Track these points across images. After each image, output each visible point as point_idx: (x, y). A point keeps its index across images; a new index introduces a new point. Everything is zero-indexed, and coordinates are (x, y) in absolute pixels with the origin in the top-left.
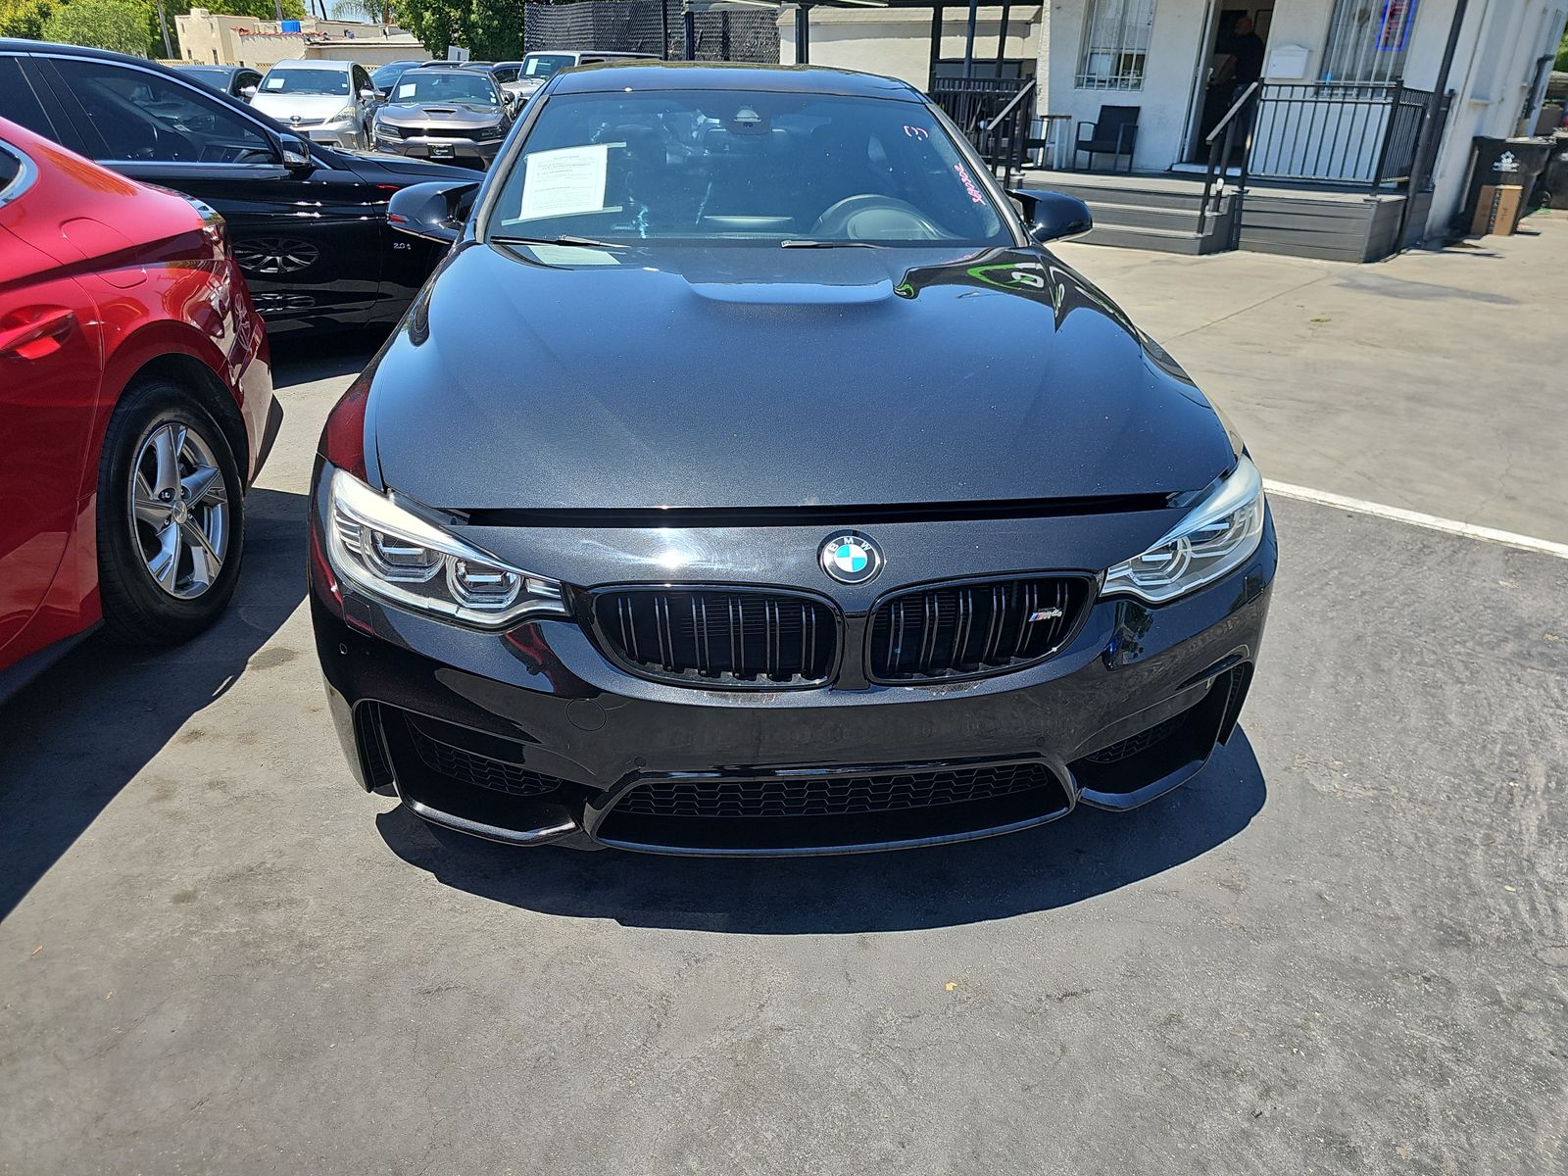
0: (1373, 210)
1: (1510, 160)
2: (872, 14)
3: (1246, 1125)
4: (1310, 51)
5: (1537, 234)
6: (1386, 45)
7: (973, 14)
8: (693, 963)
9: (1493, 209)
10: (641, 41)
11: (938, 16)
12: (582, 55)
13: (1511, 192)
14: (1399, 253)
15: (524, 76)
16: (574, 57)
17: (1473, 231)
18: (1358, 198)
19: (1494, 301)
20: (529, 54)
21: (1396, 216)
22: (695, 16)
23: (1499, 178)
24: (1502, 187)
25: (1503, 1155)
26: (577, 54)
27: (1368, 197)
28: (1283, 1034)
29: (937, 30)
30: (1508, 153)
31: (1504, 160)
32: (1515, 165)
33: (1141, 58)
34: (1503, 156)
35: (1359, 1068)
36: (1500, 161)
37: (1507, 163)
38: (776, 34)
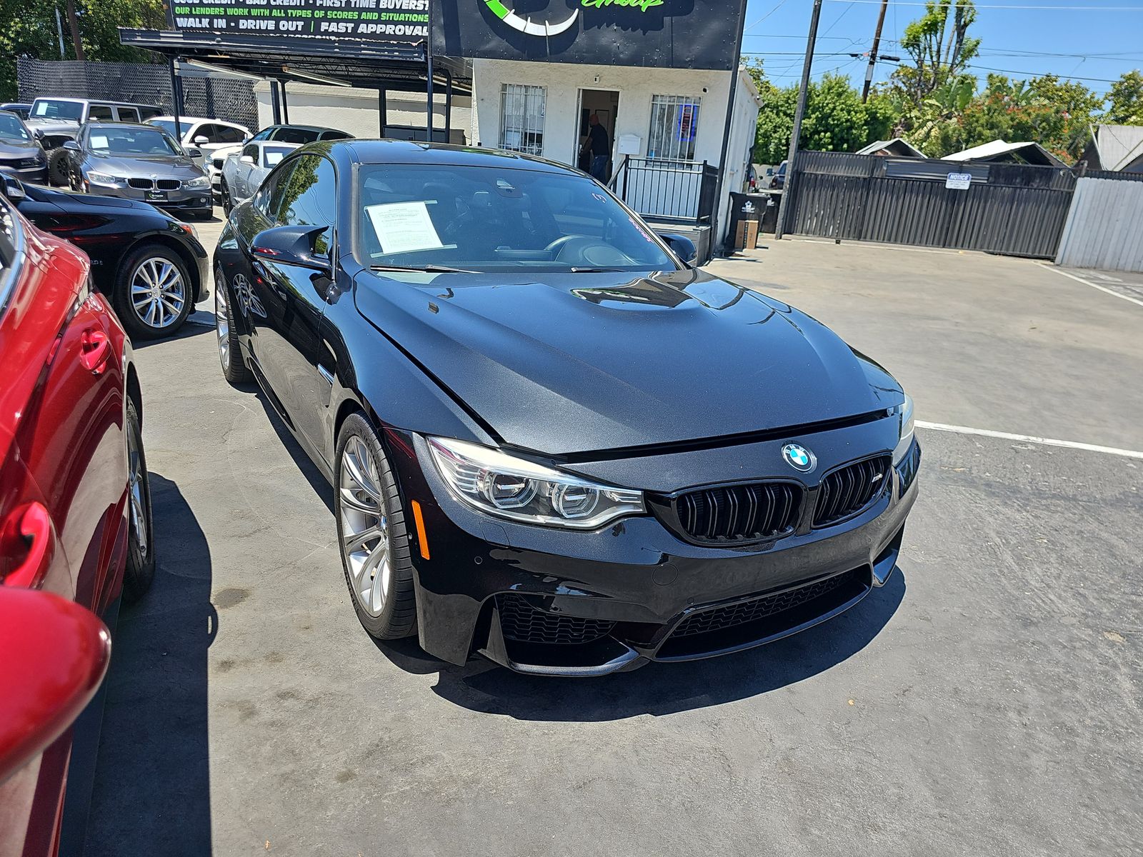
0: (699, 235)
1: (750, 206)
2: (329, 90)
3: (1025, 731)
4: (642, 139)
5: (767, 248)
6: (682, 137)
7: (430, 98)
8: (715, 727)
9: (745, 234)
10: (132, 94)
11: (382, 96)
12: (90, 103)
13: (753, 224)
14: (711, 260)
15: (35, 115)
16: (82, 104)
17: (736, 246)
18: (690, 228)
19: (777, 288)
20: (37, 99)
21: (706, 239)
22: (183, 79)
23: (745, 216)
24: (747, 221)
25: (1121, 713)
26: (85, 102)
27: (695, 227)
28: (1004, 684)
29: (383, 105)
30: (749, 202)
31: (747, 206)
32: (753, 209)
33: (540, 137)
34: (746, 204)
35: (1044, 691)
36: (745, 206)
37: (749, 208)
38: (253, 97)
